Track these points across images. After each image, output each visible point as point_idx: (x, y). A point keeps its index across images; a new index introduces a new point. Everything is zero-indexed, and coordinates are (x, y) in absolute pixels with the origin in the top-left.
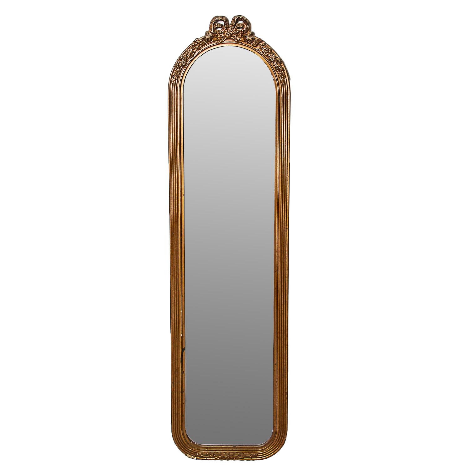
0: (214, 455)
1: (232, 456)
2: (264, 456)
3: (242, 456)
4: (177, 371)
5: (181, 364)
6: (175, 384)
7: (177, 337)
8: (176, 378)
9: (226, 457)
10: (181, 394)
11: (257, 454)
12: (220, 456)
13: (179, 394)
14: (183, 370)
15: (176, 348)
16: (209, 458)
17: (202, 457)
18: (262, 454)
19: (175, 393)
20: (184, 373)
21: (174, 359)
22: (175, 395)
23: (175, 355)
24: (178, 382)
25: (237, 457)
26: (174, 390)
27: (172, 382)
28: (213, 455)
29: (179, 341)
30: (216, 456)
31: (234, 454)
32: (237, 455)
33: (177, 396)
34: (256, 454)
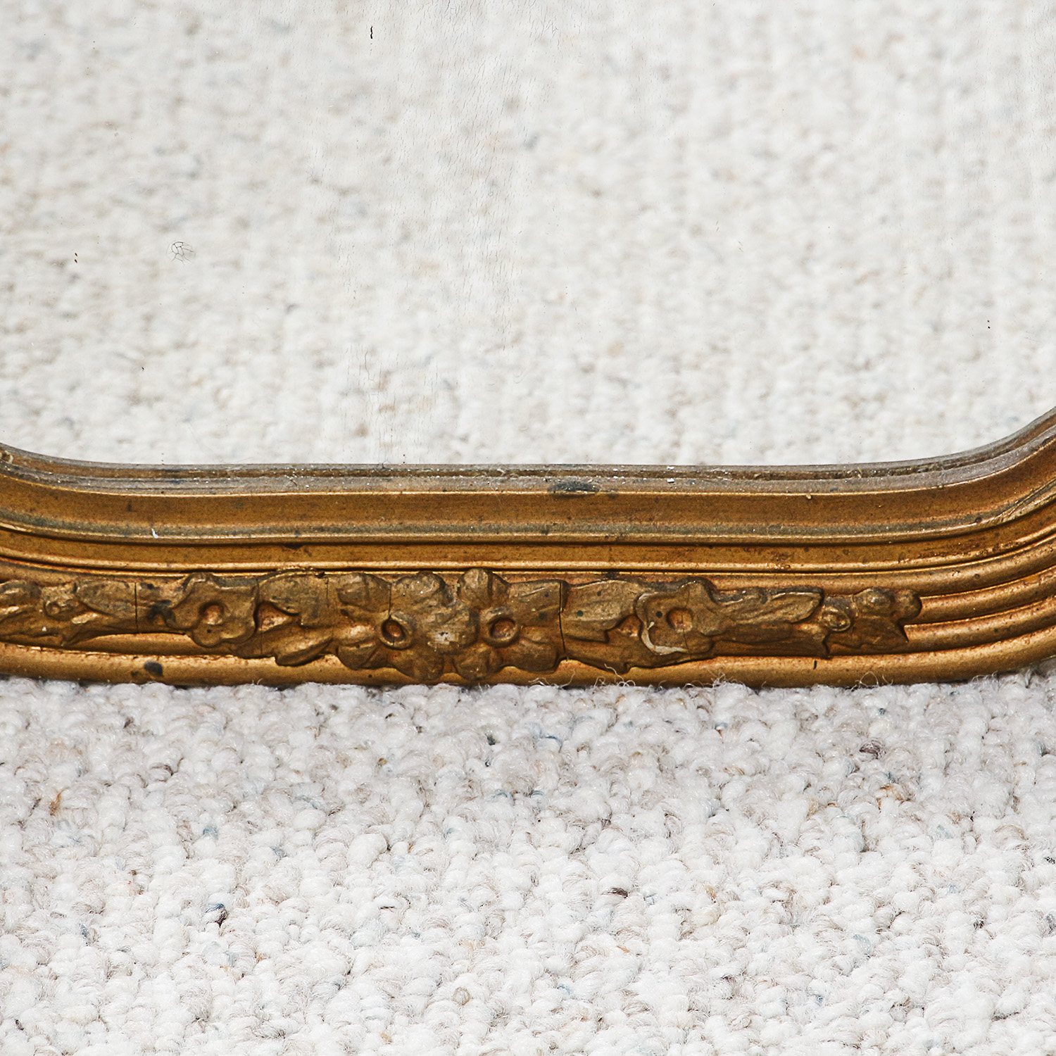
0: (261, 607)
1: (542, 620)
2: (1022, 617)
3: (688, 625)
9: (444, 638)
11: (904, 599)
12: (357, 631)
16: (190, 662)
17: (79, 639)
18: (983, 598)
25: (606, 636)
28: (246, 607)
30: (296, 625)
31: (566, 594)
32: (615, 612)
34: (890, 595)
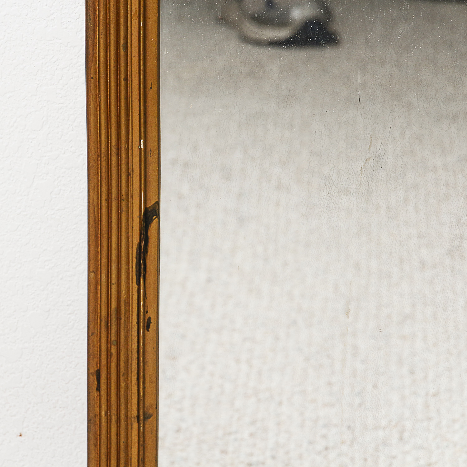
4: (118, 319)
5: (138, 284)
6: (108, 379)
7: (119, 154)
8: (114, 350)
10: (135, 425)
13: (127, 428)
14: (146, 312)
15: (114, 204)
19: (109, 422)
20: (152, 326)
21: (104, 260)
22: (109, 432)
23: (109, 239)
24: (122, 370)
26: (104, 407)
27: (92, 370)
29: (128, 175)
33: (118, 434)
